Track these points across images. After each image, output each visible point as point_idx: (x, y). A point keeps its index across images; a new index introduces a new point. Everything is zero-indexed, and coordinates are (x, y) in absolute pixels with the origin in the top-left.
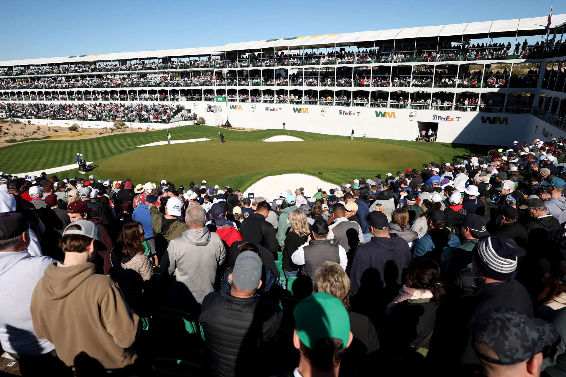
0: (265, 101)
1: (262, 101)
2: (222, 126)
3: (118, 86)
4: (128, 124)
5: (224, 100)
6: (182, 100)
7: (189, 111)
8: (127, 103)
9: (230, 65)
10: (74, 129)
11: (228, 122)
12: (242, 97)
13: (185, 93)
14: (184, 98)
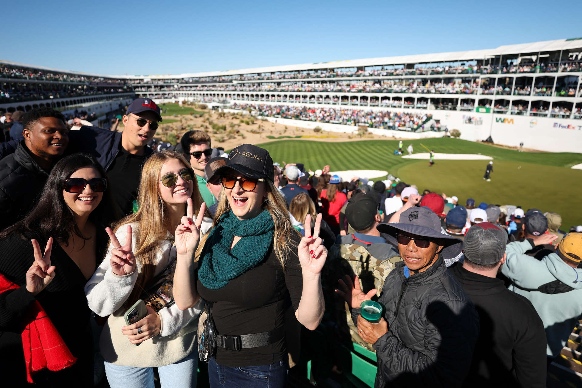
0: (554, 116)
1: (549, 115)
2: (483, 141)
3: (360, 91)
4: (370, 130)
5: (488, 111)
6: (430, 109)
7: (438, 121)
8: (367, 109)
9: (505, 70)
10: (317, 130)
11: (490, 137)
12: (516, 109)
13: (436, 102)
14: (433, 107)
